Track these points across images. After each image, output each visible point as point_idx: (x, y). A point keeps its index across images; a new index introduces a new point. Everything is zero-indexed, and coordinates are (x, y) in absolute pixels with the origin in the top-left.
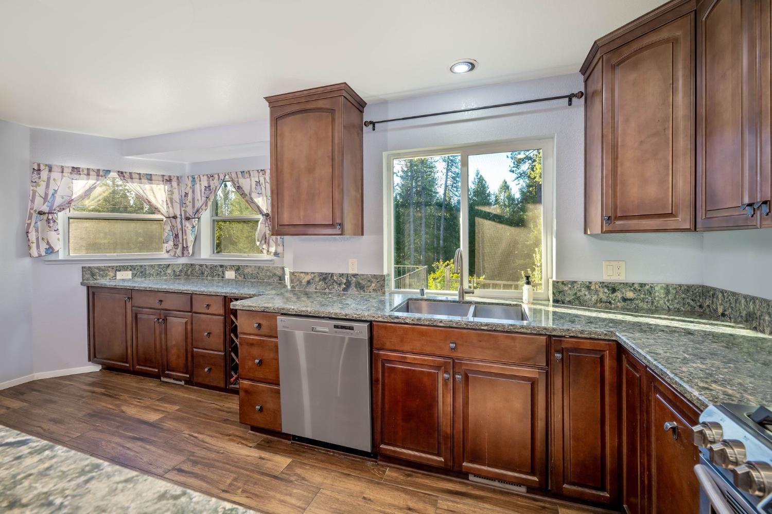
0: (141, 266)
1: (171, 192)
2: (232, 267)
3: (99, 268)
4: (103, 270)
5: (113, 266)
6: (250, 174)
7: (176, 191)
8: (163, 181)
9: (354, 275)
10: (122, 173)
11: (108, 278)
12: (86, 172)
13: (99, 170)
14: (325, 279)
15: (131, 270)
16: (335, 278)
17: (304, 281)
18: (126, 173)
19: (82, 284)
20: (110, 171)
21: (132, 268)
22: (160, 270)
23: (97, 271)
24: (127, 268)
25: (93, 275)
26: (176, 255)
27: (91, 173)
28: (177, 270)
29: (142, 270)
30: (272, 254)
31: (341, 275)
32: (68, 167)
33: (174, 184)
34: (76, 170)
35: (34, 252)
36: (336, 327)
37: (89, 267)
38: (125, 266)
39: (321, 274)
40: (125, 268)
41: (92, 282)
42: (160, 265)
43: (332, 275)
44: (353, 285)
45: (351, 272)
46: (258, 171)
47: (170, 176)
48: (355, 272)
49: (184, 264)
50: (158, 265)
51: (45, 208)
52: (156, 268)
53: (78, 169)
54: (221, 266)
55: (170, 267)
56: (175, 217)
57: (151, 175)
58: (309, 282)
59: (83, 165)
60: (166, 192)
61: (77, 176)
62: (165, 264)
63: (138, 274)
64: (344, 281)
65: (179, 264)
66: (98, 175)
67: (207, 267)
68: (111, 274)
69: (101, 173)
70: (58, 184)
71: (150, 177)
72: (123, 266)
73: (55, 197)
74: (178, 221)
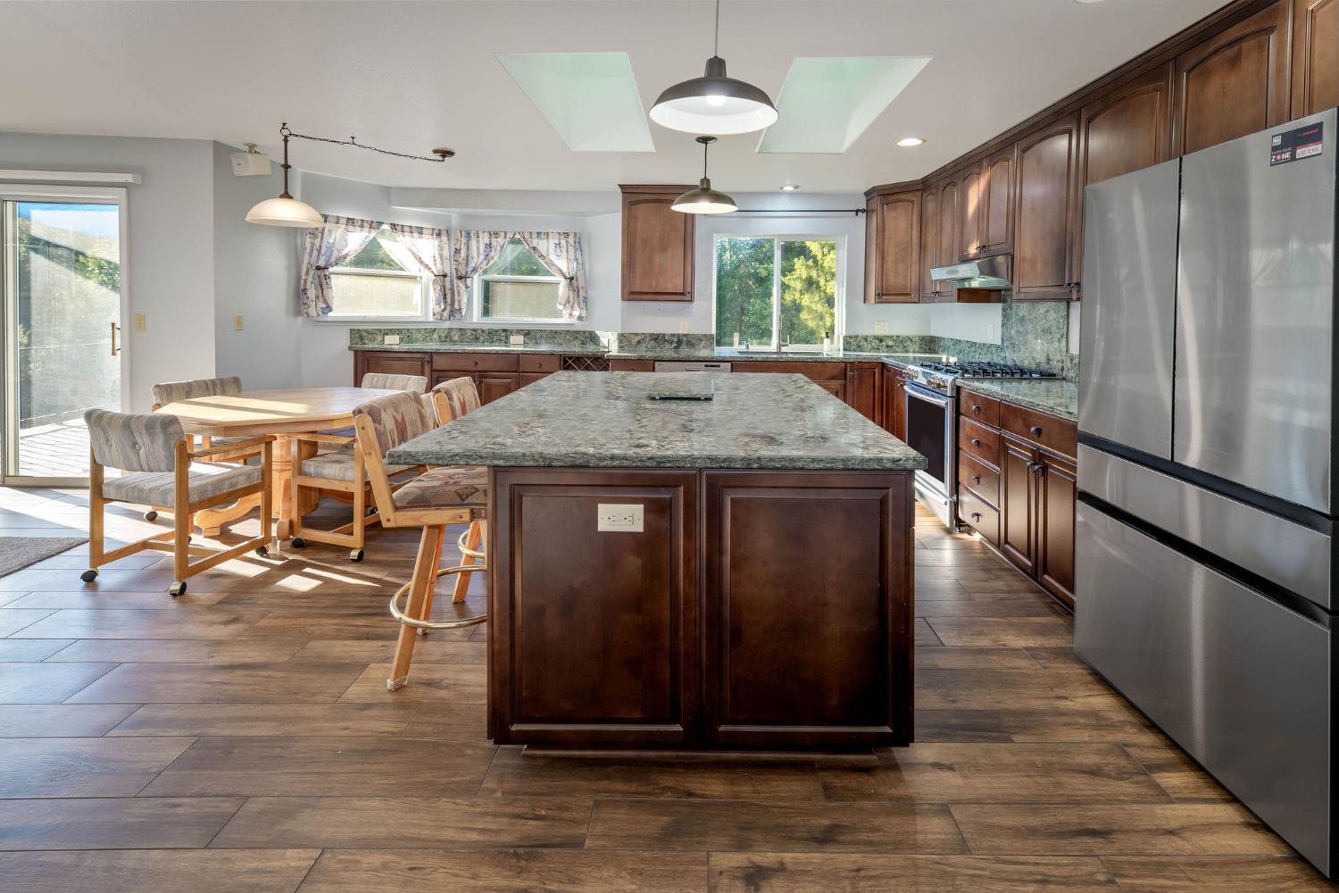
0: (409, 330)
1: (441, 249)
2: (519, 332)
3: (367, 331)
4: (372, 334)
5: (382, 329)
6: (548, 236)
7: (446, 247)
8: (432, 235)
9: (685, 335)
10: (394, 225)
11: (376, 342)
12: (360, 223)
13: (372, 222)
14: (656, 338)
15: (398, 335)
16: (666, 338)
17: (634, 342)
18: (397, 224)
19: (350, 348)
20: (385, 223)
21: (399, 332)
22: (426, 334)
23: (365, 334)
24: (395, 332)
25: (361, 338)
26: (444, 318)
27: (365, 224)
28: (443, 335)
29: (409, 334)
30: (576, 318)
31: (673, 335)
32: (344, 218)
33: (444, 238)
34: (350, 221)
35: (312, 311)
36: (706, 366)
37: (359, 330)
38: (393, 329)
39: (652, 335)
40: (392, 332)
41: (360, 346)
42: (427, 329)
43: (664, 335)
44: (684, 344)
45: (681, 332)
46: (559, 233)
47: (440, 230)
48: (686, 333)
49: (448, 328)
50: (425, 329)
51: (322, 263)
52: (423, 332)
53: (353, 220)
54: (504, 331)
55: (437, 331)
56: (445, 276)
57: (421, 228)
58: (639, 342)
59: (357, 216)
60: (434, 249)
61: (351, 228)
62: (431, 329)
63: (405, 339)
64: (676, 340)
65: (444, 329)
66: (371, 228)
67: (483, 331)
68: (380, 338)
69: (374, 225)
70: (333, 237)
71: (420, 231)
72: (391, 330)
73: (332, 251)
74: (448, 279)
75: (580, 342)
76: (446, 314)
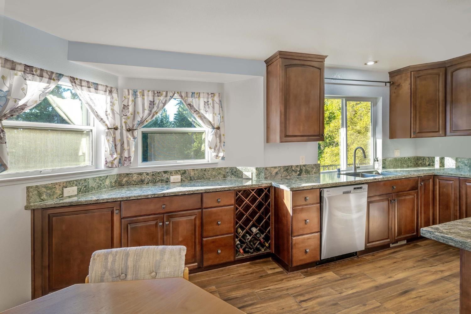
0: (85, 180)
1: (112, 104)
2: (177, 172)
3: (46, 187)
4: (51, 189)
5: (60, 183)
6: (199, 96)
7: (117, 103)
8: (105, 91)
9: (304, 166)
10: (74, 79)
11: (55, 196)
12: (39, 72)
13: (52, 73)
14: (287, 170)
15: (76, 185)
16: (293, 168)
17: (274, 173)
18: (77, 79)
20: (63, 75)
21: (77, 183)
22: (100, 182)
23: (44, 190)
24: (73, 183)
25: (40, 195)
26: (114, 166)
27: (45, 74)
28: (113, 181)
29: (86, 184)
30: (220, 158)
31: (297, 166)
32: (20, 64)
33: (115, 95)
36: (355, 189)
37: (37, 187)
38: (71, 181)
39: (284, 167)
40: (69, 184)
41: (37, 204)
42: (100, 177)
43: (292, 166)
44: (303, 172)
45: (301, 164)
46: (208, 93)
47: (111, 88)
48: (304, 164)
49: (118, 174)
50: (99, 177)
52: (97, 181)
53: (31, 67)
54: (165, 172)
55: (108, 177)
56: (116, 129)
57: (97, 84)
58: (277, 173)
59: (36, 64)
60: (107, 104)
61: (30, 76)
62: (104, 176)
63: (82, 188)
64: (299, 169)
65: (114, 175)
66: (50, 78)
67: (147, 174)
68: (59, 192)
69: (54, 76)
70: (8, 84)
71: (96, 86)
72: (69, 182)
73: (7, 101)
74: (118, 133)
75: (222, 176)
76: (116, 162)
